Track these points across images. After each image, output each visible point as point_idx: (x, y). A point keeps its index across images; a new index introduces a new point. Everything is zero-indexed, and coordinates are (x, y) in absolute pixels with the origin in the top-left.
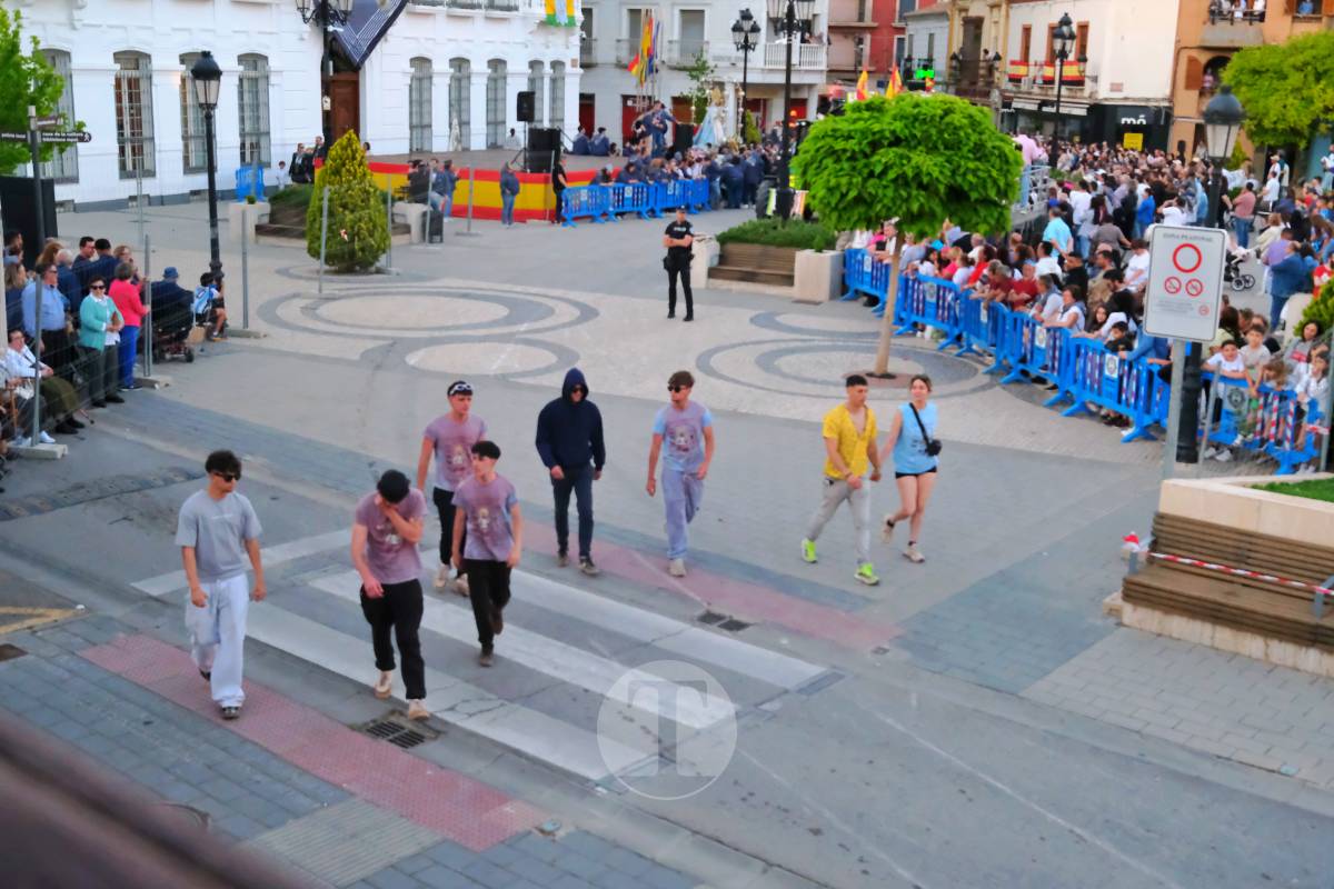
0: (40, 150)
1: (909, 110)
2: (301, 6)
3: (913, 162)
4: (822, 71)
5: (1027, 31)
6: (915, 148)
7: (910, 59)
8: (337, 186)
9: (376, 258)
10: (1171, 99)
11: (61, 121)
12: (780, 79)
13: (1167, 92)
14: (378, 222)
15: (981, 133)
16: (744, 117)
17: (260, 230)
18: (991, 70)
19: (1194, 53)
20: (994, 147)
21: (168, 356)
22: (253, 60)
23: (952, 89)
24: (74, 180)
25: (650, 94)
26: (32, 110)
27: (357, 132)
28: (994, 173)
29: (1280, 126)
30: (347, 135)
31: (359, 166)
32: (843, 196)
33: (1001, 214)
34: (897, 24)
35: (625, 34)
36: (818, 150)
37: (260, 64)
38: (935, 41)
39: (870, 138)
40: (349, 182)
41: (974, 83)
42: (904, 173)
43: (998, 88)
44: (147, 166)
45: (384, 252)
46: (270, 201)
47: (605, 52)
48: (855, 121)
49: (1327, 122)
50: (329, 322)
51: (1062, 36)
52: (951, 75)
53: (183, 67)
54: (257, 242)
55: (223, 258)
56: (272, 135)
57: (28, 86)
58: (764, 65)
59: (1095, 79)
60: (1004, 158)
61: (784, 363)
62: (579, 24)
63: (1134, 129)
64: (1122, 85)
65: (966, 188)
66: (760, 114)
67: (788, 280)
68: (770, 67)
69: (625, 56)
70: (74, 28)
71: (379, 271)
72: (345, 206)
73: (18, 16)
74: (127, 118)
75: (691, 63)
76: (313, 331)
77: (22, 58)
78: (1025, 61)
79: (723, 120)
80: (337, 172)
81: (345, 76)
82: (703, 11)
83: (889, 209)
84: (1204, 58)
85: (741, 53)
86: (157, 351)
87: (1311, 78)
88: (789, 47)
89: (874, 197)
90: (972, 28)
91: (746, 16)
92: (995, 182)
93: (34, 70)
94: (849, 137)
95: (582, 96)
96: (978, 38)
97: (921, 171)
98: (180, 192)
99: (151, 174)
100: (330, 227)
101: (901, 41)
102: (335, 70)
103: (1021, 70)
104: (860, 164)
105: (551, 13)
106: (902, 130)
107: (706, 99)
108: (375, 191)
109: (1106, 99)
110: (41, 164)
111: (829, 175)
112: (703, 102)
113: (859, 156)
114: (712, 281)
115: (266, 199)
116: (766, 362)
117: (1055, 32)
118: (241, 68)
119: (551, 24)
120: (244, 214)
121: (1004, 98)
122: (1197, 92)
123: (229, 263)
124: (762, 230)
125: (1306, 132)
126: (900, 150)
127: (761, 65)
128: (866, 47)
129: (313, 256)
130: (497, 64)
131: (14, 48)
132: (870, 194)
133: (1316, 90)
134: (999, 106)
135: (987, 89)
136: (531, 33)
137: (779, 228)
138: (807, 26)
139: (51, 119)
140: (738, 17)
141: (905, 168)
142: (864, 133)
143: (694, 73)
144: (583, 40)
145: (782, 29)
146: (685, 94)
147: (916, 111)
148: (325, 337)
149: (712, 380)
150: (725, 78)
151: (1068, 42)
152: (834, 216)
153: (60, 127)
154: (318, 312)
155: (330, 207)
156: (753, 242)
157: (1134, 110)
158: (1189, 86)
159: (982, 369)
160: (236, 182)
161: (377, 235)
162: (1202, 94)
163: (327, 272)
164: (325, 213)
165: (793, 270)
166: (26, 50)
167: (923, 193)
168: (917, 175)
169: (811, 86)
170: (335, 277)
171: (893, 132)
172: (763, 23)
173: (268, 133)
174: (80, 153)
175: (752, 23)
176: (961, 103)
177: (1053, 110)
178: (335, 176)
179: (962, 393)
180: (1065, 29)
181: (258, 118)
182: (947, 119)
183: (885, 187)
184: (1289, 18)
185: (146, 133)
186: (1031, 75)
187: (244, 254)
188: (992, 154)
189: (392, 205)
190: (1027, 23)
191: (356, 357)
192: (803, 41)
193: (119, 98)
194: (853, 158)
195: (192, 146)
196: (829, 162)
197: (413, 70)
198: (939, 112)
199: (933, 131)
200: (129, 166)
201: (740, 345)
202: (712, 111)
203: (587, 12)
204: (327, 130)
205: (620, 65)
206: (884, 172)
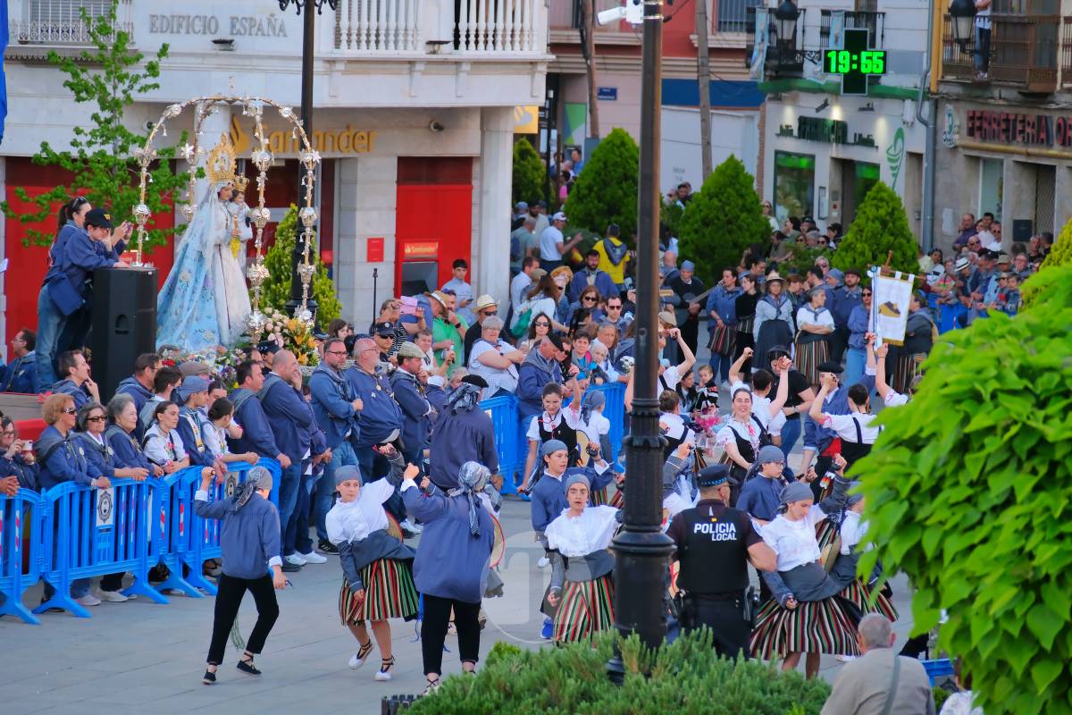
58: (336, 44)
68: (356, 51)
75: (76, 37)
127: (329, 48)
137: (633, 676)
169: (488, 115)
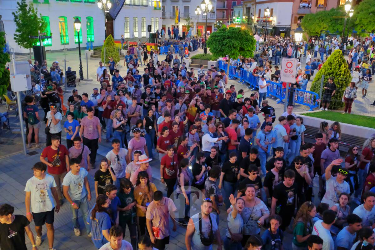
3: (232, 42)
4: (215, 20)
5: (260, 10)
6: (233, 39)
8: (108, 47)
9: (117, 63)
10: (291, 25)
12: (205, 21)
13: (290, 24)
14: (117, 55)
15: (247, 36)
17: (91, 56)
19: (296, 15)
22: (89, 18)
24: (51, 45)
25: (177, 25)
26: (39, 31)
27: (113, 34)
28: (250, 44)
29: (314, 32)
31: (113, 42)
32: (217, 50)
34: (232, 8)
35: (172, 12)
37: (91, 19)
38: (240, 13)
40: (110, 46)
45: (118, 61)
46: (94, 50)
47: (168, 15)
48: (220, 33)
49: (324, 31)
53: (74, 20)
54: (90, 59)
55: (82, 63)
57: (39, 25)
59: (274, 21)
60: (252, 41)
62: (161, 9)
63: (283, 32)
64: (280, 22)
65: (244, 48)
68: (204, 19)
69: (172, 16)
70: (50, 11)
72: (109, 52)
73: (36, 9)
75: (187, 18)
77: (38, 19)
78: (259, 17)
81: (110, 22)
82: (189, 6)
83: (227, 53)
84: (298, 16)
85: (197, 16)
87: (321, 21)
89: (224, 50)
90: (248, 10)
92: (250, 47)
93: (41, 21)
94: (219, 37)
95: (162, 25)
96: (249, 12)
98: (74, 48)
100: (106, 56)
101: (233, 12)
102: (108, 21)
103: (259, 19)
104: (221, 43)
105: (155, 7)
106: (230, 35)
108: (116, 48)
109: (277, 26)
110: (42, 43)
111: (214, 45)
112: (189, 27)
113: (221, 41)
118: (87, 20)
121: (255, 25)
122: (296, 24)
124: (201, 56)
125: (320, 33)
126: (230, 40)
127: (202, 18)
128: (225, 14)
130: (144, 18)
131: (36, 17)
133: (322, 24)
134: (254, 27)
135: (251, 23)
139: (44, 33)
141: (231, 44)
142: (222, 36)
143: (187, 20)
144: (162, 13)
146: (185, 25)
147: (233, 30)
150: (194, 21)
151: (268, 13)
152: (215, 54)
155: (106, 52)
156: (199, 59)
157: (283, 28)
158: (295, 23)
160: (86, 45)
161: (117, 57)
162: (297, 24)
164: (105, 53)
165: (207, 65)
166: (39, 17)
167: (234, 49)
168: (233, 45)
171: (228, 36)
177: (265, 28)
178: (107, 44)
180: (268, 10)
181: (91, 31)
182: (240, 32)
183: (226, 48)
184: (316, 7)
185: (66, 34)
186: (261, 20)
188: (250, 40)
189: (120, 51)
190: (260, 8)
194: (219, 41)
195: (77, 38)
196: (214, 42)
197: (125, 20)
198: (238, 31)
199: (237, 35)
200: (63, 42)
202: (191, 29)
203: (163, 7)
204: (106, 34)
205: (171, 18)
206: (226, 44)
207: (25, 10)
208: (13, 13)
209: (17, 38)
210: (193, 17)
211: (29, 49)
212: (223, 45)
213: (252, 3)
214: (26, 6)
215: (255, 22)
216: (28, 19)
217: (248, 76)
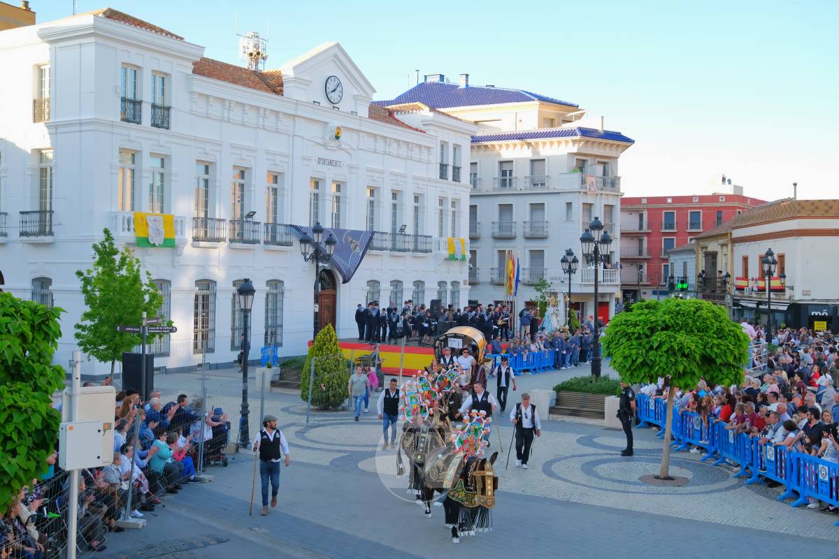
0: (147, 336)
1: (674, 308)
2: (303, 252)
3: (678, 340)
4: (617, 285)
5: (745, 259)
6: (679, 331)
7: (672, 277)
8: (320, 357)
9: (342, 401)
11: (160, 321)
12: (592, 290)
15: (720, 322)
16: (569, 313)
17: (273, 384)
18: (725, 283)
20: (730, 331)
21: (212, 463)
22: (275, 284)
23: (700, 295)
24: (167, 354)
25: (511, 300)
26: (145, 315)
27: (334, 325)
28: (731, 347)
30: (327, 327)
31: (334, 344)
32: (633, 361)
33: (738, 372)
34: (663, 257)
35: (496, 265)
36: (616, 334)
37: (279, 285)
38: (687, 266)
39: (649, 325)
40: (327, 354)
41: (714, 291)
42: (672, 347)
43: (729, 294)
44: (210, 345)
45: (347, 397)
46: (280, 366)
47: (484, 275)
48: (639, 315)
50: (312, 441)
51: (768, 262)
52: (698, 286)
53: (235, 288)
54: (271, 391)
55: (249, 401)
56: (284, 327)
57: (145, 299)
58: (582, 282)
59: (792, 288)
60: (737, 337)
61: (601, 469)
62: (468, 259)
63: (821, 318)
64: (809, 291)
65: (714, 356)
66: (580, 312)
67: (601, 415)
68: (585, 283)
69: (496, 277)
70: (174, 267)
71: (343, 409)
72: (324, 370)
73: (138, 261)
74: (200, 318)
75: (537, 281)
76: (301, 447)
77: (142, 284)
78: (746, 277)
79: (557, 316)
80: (320, 349)
81: (327, 292)
82: (543, 251)
83: (664, 369)
85: (567, 275)
86: (206, 460)
88: (596, 271)
89: (654, 362)
90: (710, 258)
91: (569, 253)
92: (732, 352)
93: (148, 290)
94: (636, 325)
95: (471, 301)
96: (714, 264)
97: (683, 346)
98: (228, 361)
99: (212, 350)
100: (314, 382)
101: (666, 266)
102: (323, 288)
103: (743, 283)
104: (644, 341)
105: (452, 253)
106: (669, 320)
107: (546, 303)
108: (343, 360)
109: (800, 300)
110: (147, 346)
111: (625, 348)
112: (545, 304)
113: (643, 337)
114: (551, 415)
115: (278, 365)
116: (588, 468)
117: (764, 260)
118: (268, 288)
119: (451, 259)
120: (263, 374)
121: (734, 300)
123: (253, 404)
124: (583, 383)
126: (669, 333)
127: (580, 282)
128: (645, 270)
129: (304, 400)
130: (419, 284)
131: (136, 279)
132: (651, 360)
134: (731, 305)
135: (723, 295)
136: (440, 265)
137: (594, 382)
138: (607, 259)
139: (156, 319)
140: (565, 254)
141: (673, 344)
142: (645, 322)
143: (538, 287)
144: (470, 269)
145: (592, 260)
146: (533, 300)
147: (678, 308)
148: (308, 451)
149: (553, 481)
150: (557, 291)
151: (773, 266)
152: (628, 374)
153: (160, 324)
154: (305, 434)
155: (315, 370)
156: (577, 391)
157: (820, 307)
159: (732, 474)
160: (261, 355)
163: (312, 410)
164: (312, 374)
165: (604, 409)
166: (144, 279)
167: (685, 359)
168: (681, 349)
169: (611, 294)
170: (317, 413)
171: (664, 321)
172: (580, 257)
173: (282, 326)
174: (172, 338)
175: (573, 257)
176: (706, 304)
177: (767, 307)
178: (319, 350)
179: (720, 490)
180: (770, 258)
181: (276, 317)
182: (698, 314)
183: (661, 356)
185: (210, 326)
186: (750, 286)
187: (262, 399)
188: (729, 335)
189: (354, 369)
190: (745, 254)
191: (327, 464)
192: (605, 267)
193: (196, 307)
194: (639, 338)
195: (237, 333)
196: (623, 340)
197: (368, 288)
198: (693, 309)
199: (690, 321)
200: (199, 346)
201: (571, 457)
202: (550, 310)
203: (473, 253)
204: (316, 324)
205: (493, 283)
206: (659, 347)
207: (113, 261)
208: (79, 274)
209: (84, 333)
210: (556, 278)
211: (110, 363)
212: (651, 348)
213: (721, 241)
214: (116, 253)
215: (734, 292)
216: (116, 284)
217: (731, 440)
